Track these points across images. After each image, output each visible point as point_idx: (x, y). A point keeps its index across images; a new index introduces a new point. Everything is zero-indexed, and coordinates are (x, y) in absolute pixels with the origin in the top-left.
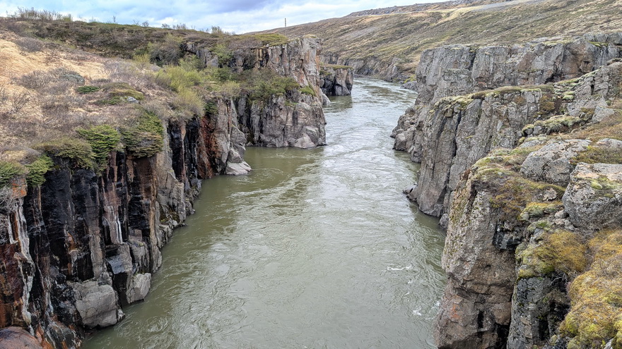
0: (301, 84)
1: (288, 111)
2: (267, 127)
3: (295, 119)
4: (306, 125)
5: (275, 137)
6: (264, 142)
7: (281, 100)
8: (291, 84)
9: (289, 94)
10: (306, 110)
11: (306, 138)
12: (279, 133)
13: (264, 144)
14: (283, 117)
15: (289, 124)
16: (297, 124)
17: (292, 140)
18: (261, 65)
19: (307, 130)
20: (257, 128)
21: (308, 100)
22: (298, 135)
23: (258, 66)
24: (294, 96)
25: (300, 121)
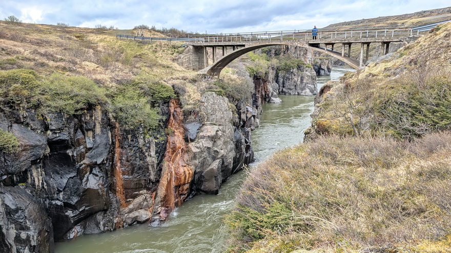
0: (305, 63)
1: (298, 76)
2: (287, 84)
3: (302, 80)
4: (308, 83)
5: (290, 89)
6: (284, 92)
7: (295, 70)
8: (300, 62)
9: (299, 67)
10: (308, 76)
11: (308, 90)
12: (293, 87)
13: (285, 93)
14: (296, 79)
16: (303, 83)
17: (300, 91)
18: (284, 53)
19: (308, 86)
20: (281, 85)
21: (309, 71)
22: (303, 89)
23: (282, 54)
24: (302, 68)
25: (304, 81)
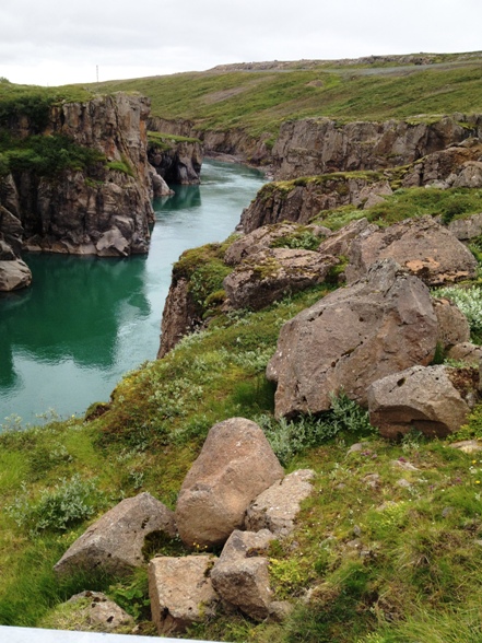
0: (110, 158)
1: (89, 193)
2: (61, 213)
3: (99, 204)
4: (116, 214)
5: (71, 228)
7: (79, 178)
8: (94, 156)
9: (90, 170)
10: (115, 194)
11: (116, 232)
12: (77, 222)
14: (82, 201)
15: (91, 212)
16: (103, 211)
17: (96, 233)
18: (54, 128)
19: (116, 220)
20: (46, 216)
21: (119, 180)
22: (104, 228)
23: (49, 129)
24: (99, 173)
25: (107, 208)
